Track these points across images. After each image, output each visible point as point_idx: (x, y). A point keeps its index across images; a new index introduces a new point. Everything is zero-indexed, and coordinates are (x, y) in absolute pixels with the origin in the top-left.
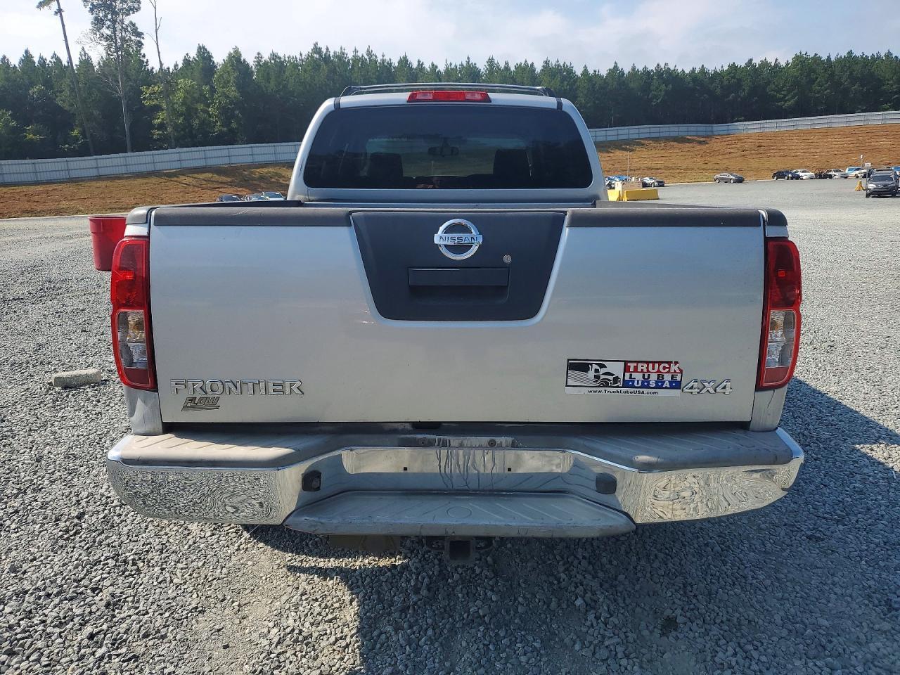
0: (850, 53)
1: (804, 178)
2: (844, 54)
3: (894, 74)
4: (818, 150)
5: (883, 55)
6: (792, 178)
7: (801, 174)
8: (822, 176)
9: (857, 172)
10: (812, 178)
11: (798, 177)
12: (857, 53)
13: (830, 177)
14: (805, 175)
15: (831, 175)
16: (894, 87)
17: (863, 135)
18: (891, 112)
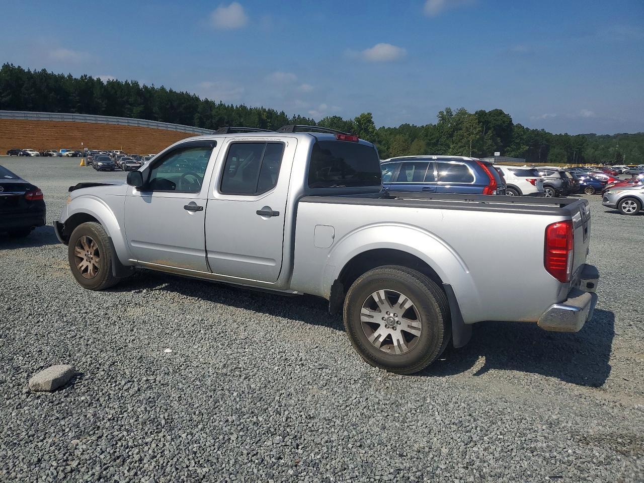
0: (44, 70)
1: (32, 155)
2: (39, 70)
3: (76, 90)
4: (34, 136)
5: (66, 76)
6: (23, 155)
7: (30, 152)
8: (45, 154)
9: (68, 153)
10: (37, 156)
11: (28, 155)
12: (49, 72)
13: (51, 155)
14: (33, 153)
15: (50, 154)
16: (77, 98)
17: (63, 128)
18: (77, 114)
